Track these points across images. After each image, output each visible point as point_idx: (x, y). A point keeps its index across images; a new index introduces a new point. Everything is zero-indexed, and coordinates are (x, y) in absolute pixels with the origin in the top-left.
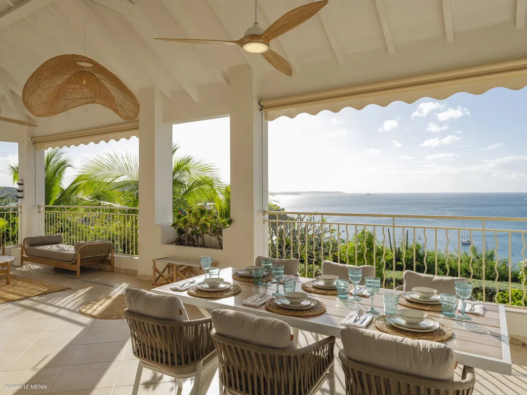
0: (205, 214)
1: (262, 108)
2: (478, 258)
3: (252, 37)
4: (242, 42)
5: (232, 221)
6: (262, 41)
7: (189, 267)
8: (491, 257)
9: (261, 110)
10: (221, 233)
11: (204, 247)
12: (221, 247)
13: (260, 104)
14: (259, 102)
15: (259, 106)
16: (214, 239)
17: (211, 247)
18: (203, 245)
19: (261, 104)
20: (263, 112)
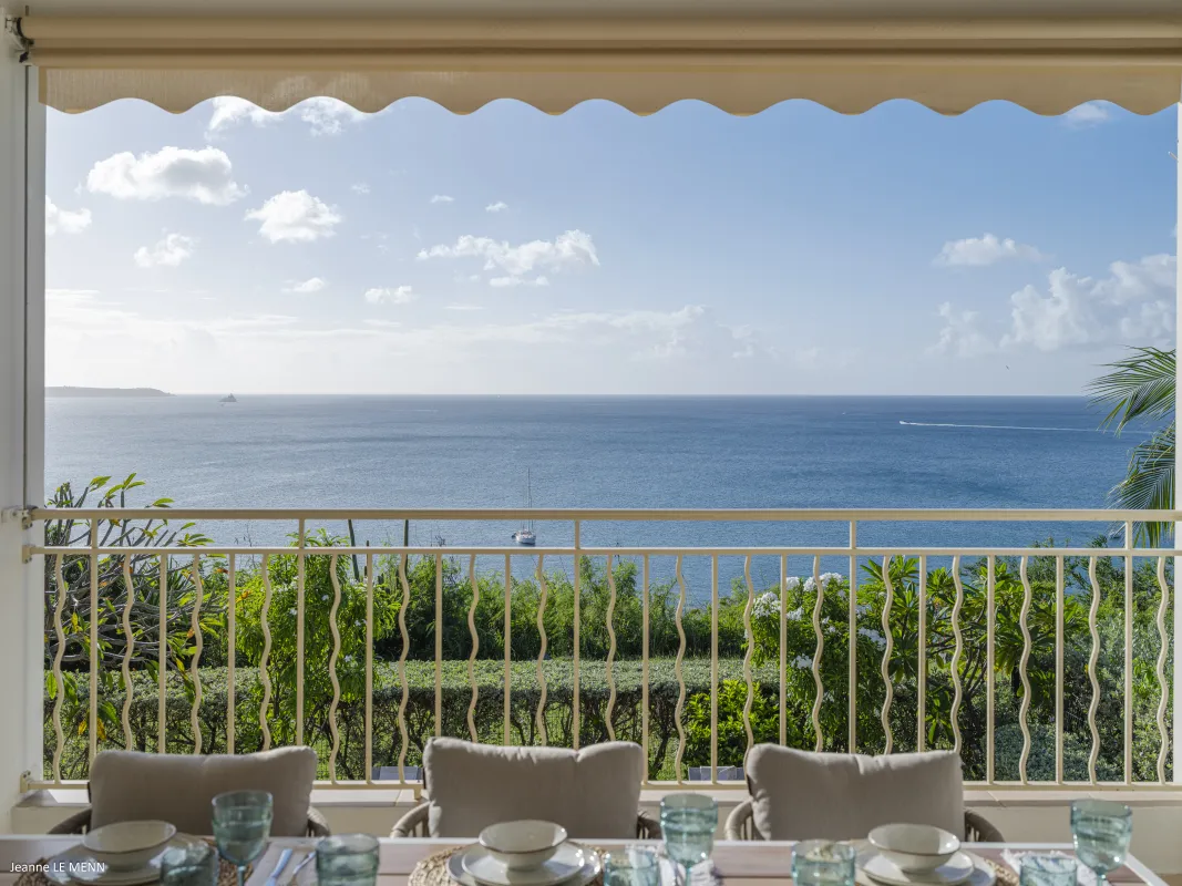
1: (27, 49)
2: (597, 590)
8: (627, 584)
9: (23, 58)
13: (19, 32)
14: (18, 22)
15: (16, 38)
19: (28, 32)
20: (34, 72)
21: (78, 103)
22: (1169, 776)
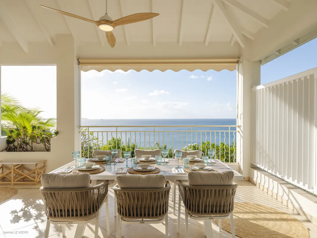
0: (36, 129)
1: (79, 63)
3: (107, 22)
4: (99, 23)
5: (58, 133)
6: (112, 25)
7: (22, 165)
9: (79, 64)
10: (48, 141)
11: (32, 151)
12: (48, 150)
14: (78, 59)
15: (77, 62)
16: (42, 145)
17: (40, 151)
18: (32, 150)
19: (79, 61)
20: (80, 66)
21: (86, 70)
22: (236, 162)
